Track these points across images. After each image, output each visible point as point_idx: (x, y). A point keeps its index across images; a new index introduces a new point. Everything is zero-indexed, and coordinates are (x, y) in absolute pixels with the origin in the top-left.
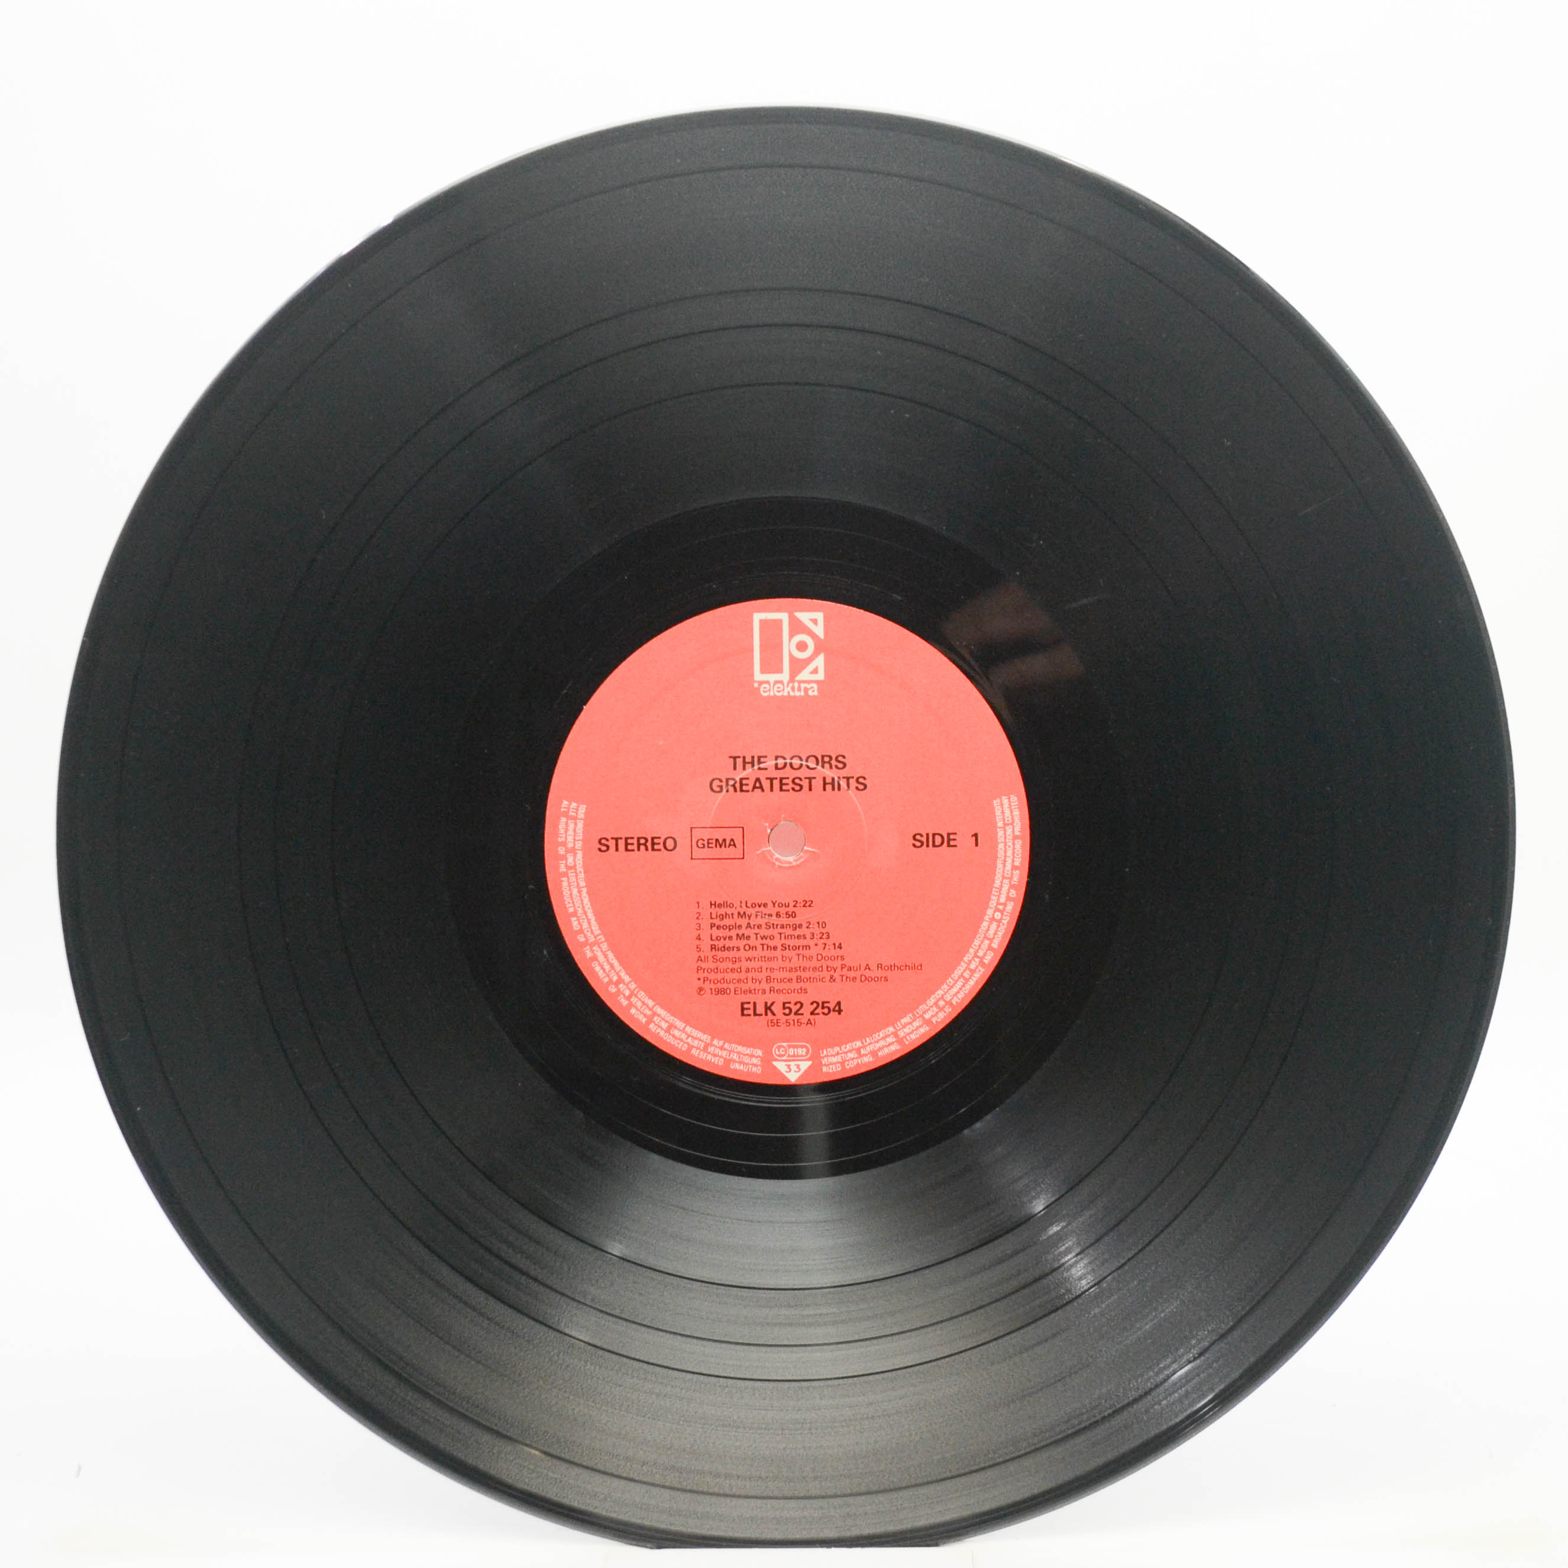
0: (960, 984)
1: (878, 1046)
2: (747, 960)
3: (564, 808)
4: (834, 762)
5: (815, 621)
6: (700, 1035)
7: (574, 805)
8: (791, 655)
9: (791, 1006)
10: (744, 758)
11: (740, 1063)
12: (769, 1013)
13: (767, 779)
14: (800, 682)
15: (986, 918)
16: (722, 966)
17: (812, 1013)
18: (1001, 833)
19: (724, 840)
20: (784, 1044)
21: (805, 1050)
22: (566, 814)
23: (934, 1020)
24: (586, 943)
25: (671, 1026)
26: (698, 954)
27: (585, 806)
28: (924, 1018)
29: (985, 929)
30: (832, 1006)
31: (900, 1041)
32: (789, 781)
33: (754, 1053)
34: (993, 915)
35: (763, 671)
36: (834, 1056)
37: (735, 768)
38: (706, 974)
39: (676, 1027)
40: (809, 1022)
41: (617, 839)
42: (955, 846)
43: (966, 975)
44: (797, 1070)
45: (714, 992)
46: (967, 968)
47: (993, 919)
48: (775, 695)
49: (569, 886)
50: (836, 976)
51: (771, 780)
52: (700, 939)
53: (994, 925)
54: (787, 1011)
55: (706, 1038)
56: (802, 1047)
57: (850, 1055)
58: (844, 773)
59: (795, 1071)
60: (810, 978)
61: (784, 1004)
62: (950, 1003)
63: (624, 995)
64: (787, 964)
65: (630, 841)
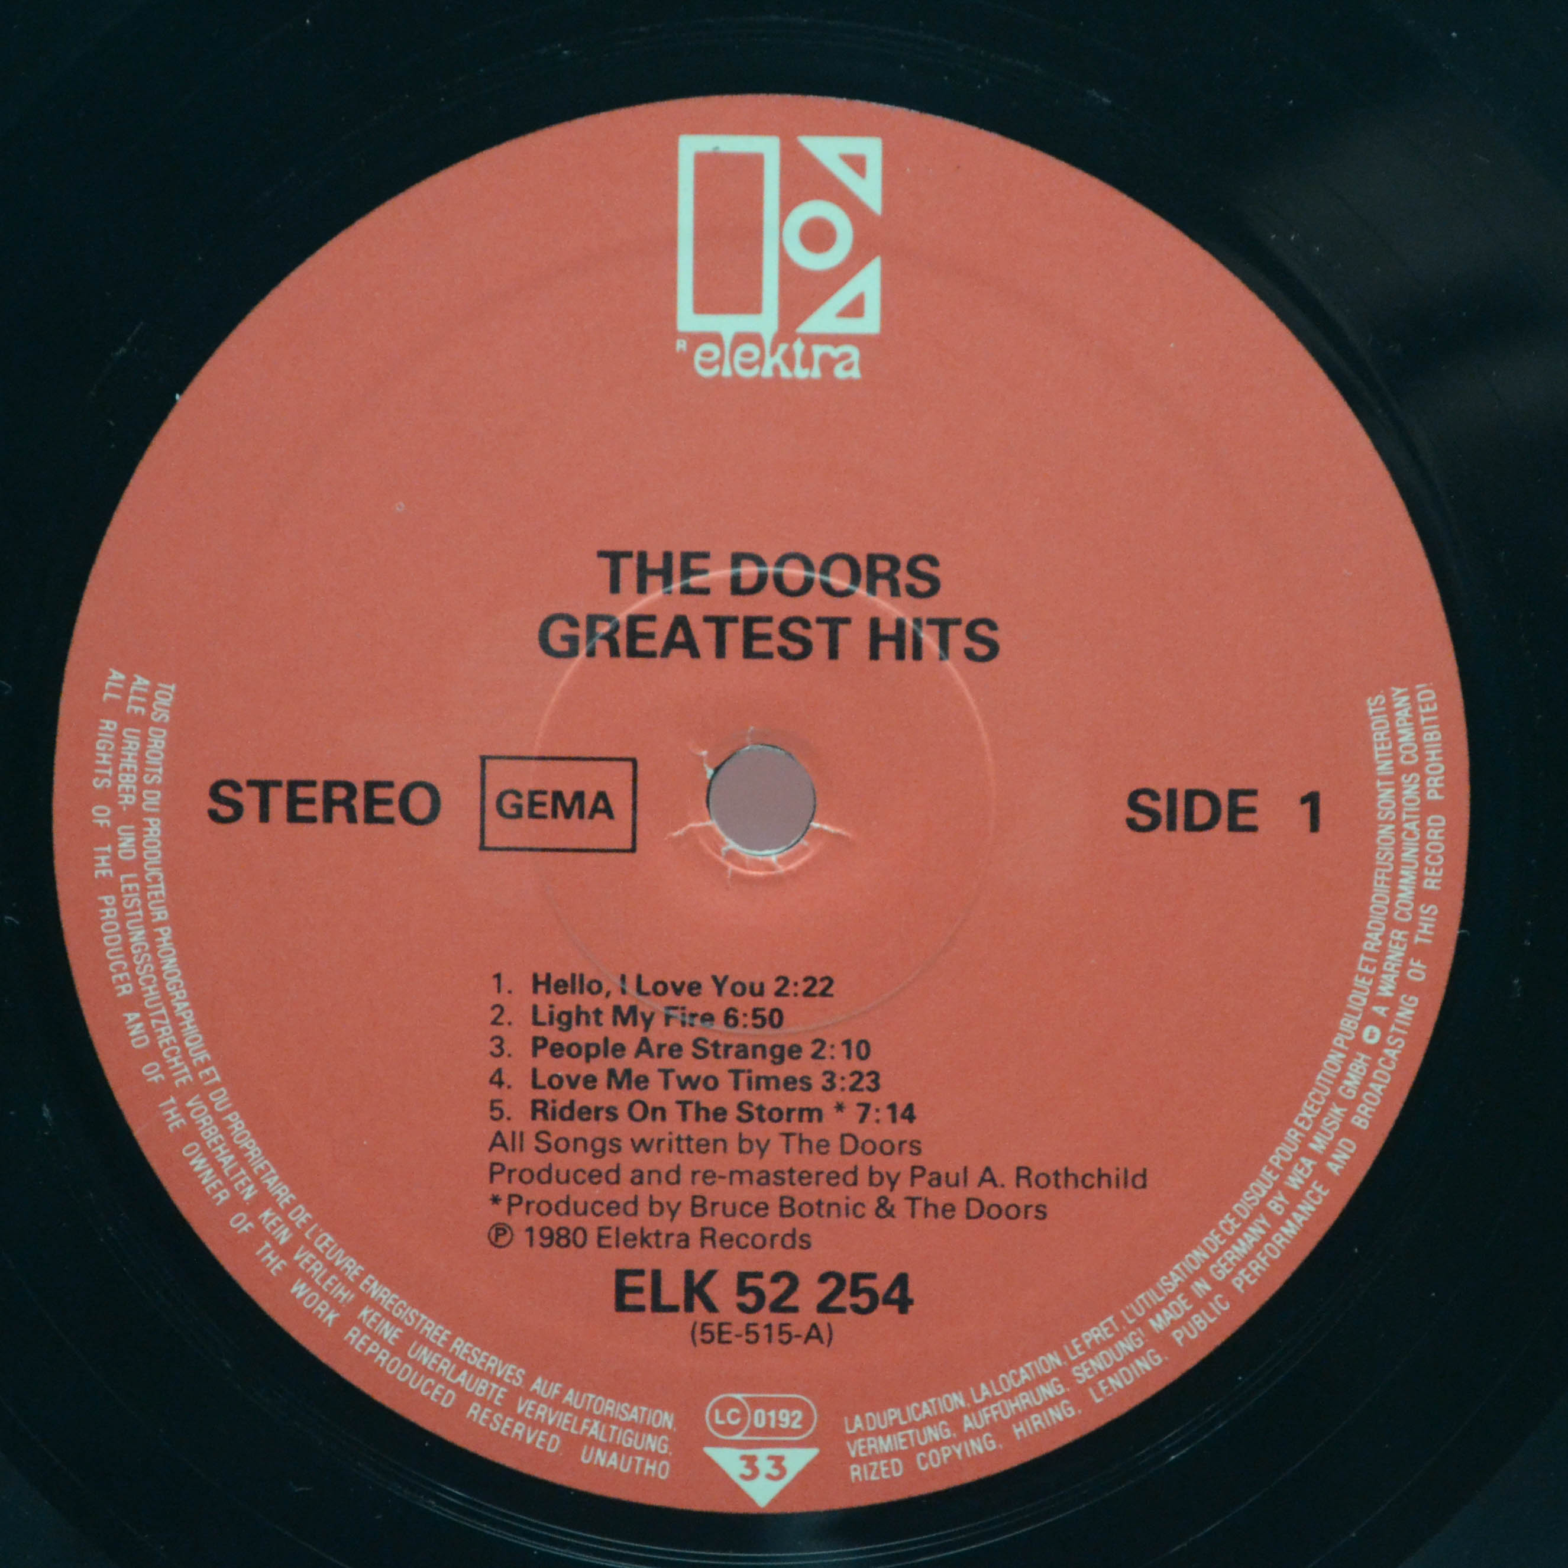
0: (1256, 1231)
1: (1012, 1406)
2: (637, 1150)
3: (113, 690)
4: (903, 577)
5: (857, 164)
6: (493, 1363)
7: (141, 682)
8: (784, 258)
9: (763, 1284)
10: (642, 556)
11: (610, 1447)
12: (697, 1302)
13: (707, 619)
14: (810, 340)
15: (1339, 1041)
16: (563, 1162)
17: (824, 1307)
18: (1386, 795)
19: (579, 796)
20: (738, 1396)
21: (799, 1414)
22: (116, 710)
23: (1178, 1336)
24: (166, 1088)
25: (411, 1336)
26: (495, 1126)
27: (173, 688)
28: (1149, 1329)
29: (1333, 1073)
30: (881, 1286)
31: (1077, 1394)
32: (772, 628)
33: (651, 1420)
34: (1359, 1033)
35: (701, 306)
36: (884, 1433)
37: (615, 588)
38: (516, 1187)
39: (424, 1341)
40: (814, 1333)
41: (264, 787)
42: (1253, 829)
43: (1275, 1206)
44: (776, 1472)
45: (537, 1238)
46: (1279, 1186)
47: (1356, 1046)
48: (735, 375)
49: (122, 919)
50: (897, 1198)
51: (720, 623)
52: (500, 1083)
53: (1360, 1064)
54: (750, 1300)
55: (511, 1372)
56: (791, 1405)
57: (932, 1433)
58: (931, 608)
59: (769, 1477)
60: (819, 1204)
61: (742, 1277)
62: (1224, 1287)
63: (275, 1243)
64: (752, 1162)
65: (302, 792)
